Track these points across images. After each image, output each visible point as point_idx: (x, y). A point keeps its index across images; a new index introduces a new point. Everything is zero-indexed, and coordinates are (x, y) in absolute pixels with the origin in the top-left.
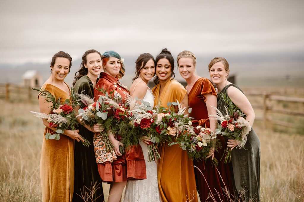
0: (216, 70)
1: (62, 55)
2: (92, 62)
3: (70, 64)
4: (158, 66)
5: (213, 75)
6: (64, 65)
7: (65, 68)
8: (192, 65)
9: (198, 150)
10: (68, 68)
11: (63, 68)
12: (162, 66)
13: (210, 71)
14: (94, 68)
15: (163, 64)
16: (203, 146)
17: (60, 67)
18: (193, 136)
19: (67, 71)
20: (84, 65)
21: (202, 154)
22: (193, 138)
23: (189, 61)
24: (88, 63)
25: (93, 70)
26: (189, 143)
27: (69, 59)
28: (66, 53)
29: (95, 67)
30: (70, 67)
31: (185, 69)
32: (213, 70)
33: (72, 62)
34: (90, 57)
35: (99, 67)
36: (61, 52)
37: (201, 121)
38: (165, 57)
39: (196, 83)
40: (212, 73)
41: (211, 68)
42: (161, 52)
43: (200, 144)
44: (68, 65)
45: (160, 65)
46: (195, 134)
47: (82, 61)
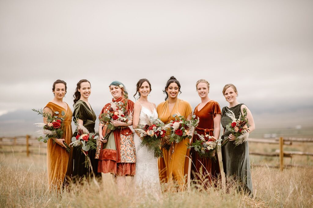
0: (229, 94)
1: (58, 82)
2: (84, 89)
3: (66, 87)
4: (170, 88)
5: (227, 98)
6: (61, 88)
7: (63, 90)
8: (207, 88)
9: (207, 152)
10: (65, 90)
11: (61, 90)
12: (173, 88)
13: (225, 95)
14: (85, 93)
15: (174, 87)
16: (211, 149)
17: (58, 90)
18: (204, 142)
19: (64, 92)
20: (78, 89)
21: (209, 155)
22: (204, 143)
23: (205, 85)
24: (81, 89)
25: (85, 94)
26: (201, 147)
27: (64, 84)
28: (62, 80)
29: (87, 92)
30: (66, 89)
31: (202, 90)
32: (227, 94)
33: (67, 85)
34: (83, 85)
35: (88, 93)
36: (58, 80)
37: (207, 130)
38: (174, 82)
39: (208, 103)
40: (226, 96)
41: (225, 93)
42: (170, 78)
43: (209, 148)
44: (64, 88)
45: (171, 88)
46: (205, 141)
47: (76, 86)
